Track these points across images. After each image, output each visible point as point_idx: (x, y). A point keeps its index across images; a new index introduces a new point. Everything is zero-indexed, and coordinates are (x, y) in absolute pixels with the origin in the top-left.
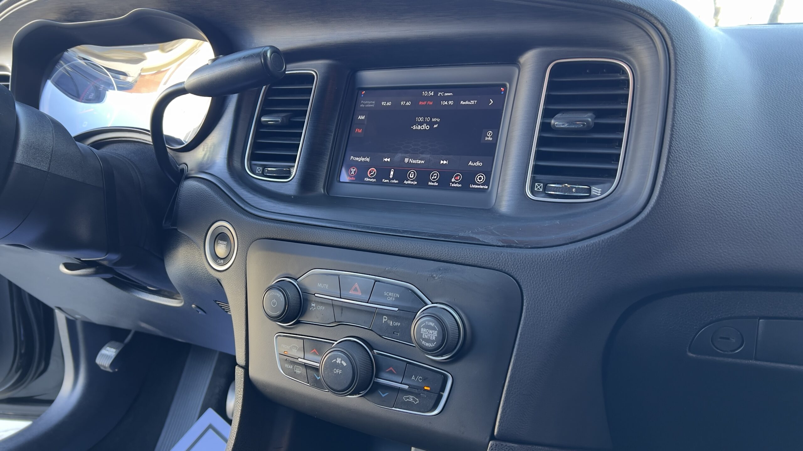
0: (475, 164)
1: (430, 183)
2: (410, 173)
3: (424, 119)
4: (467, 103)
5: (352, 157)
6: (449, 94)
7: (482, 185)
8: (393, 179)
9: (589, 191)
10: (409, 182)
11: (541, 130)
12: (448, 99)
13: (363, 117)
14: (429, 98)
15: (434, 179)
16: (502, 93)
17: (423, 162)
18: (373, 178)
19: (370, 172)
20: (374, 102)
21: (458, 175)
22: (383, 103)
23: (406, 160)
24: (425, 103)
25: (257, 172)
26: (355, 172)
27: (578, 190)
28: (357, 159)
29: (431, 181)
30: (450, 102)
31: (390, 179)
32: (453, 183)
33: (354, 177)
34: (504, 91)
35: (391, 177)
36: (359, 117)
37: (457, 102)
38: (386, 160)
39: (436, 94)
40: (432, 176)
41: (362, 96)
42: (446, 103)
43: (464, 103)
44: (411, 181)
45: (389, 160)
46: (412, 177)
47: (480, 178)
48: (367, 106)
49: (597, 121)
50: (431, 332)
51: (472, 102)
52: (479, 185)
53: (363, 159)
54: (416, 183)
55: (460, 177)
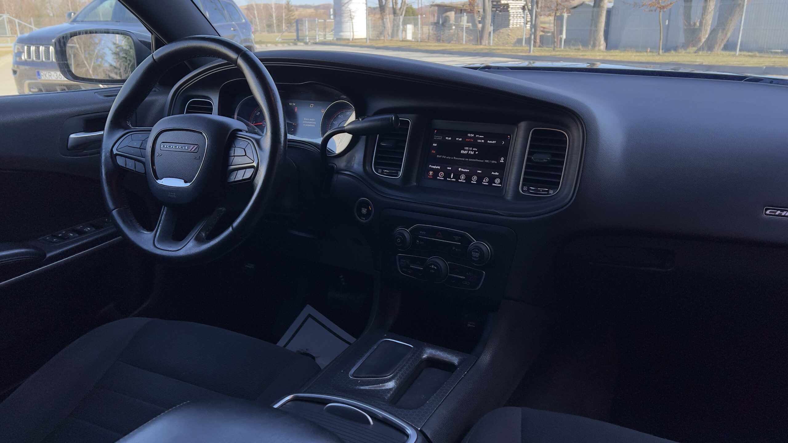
0: (495, 174)
1: (472, 182)
2: (462, 176)
3: (469, 149)
4: (491, 142)
5: (430, 166)
6: (482, 137)
7: (499, 184)
8: (452, 178)
9: (548, 191)
10: (461, 181)
11: (527, 161)
12: (481, 139)
13: (436, 145)
14: (471, 137)
15: (474, 180)
16: (509, 139)
17: (469, 171)
18: (442, 177)
19: (441, 174)
20: (442, 137)
21: (486, 179)
22: (446, 138)
23: (460, 169)
24: (469, 140)
25: (379, 172)
26: (432, 174)
27: (543, 191)
28: (433, 167)
29: (472, 181)
30: (483, 141)
31: (451, 179)
32: (484, 182)
33: (432, 176)
34: (510, 138)
35: (452, 177)
36: (434, 145)
37: (486, 141)
38: (449, 168)
39: (475, 136)
40: (473, 178)
41: (435, 133)
42: (480, 141)
43: (490, 142)
44: (462, 180)
45: (450, 168)
46: (463, 178)
47: (497, 181)
48: (437, 139)
49: (552, 159)
50: (477, 254)
51: (494, 142)
52: (497, 184)
53: (436, 167)
54: (465, 181)
55: (487, 180)
